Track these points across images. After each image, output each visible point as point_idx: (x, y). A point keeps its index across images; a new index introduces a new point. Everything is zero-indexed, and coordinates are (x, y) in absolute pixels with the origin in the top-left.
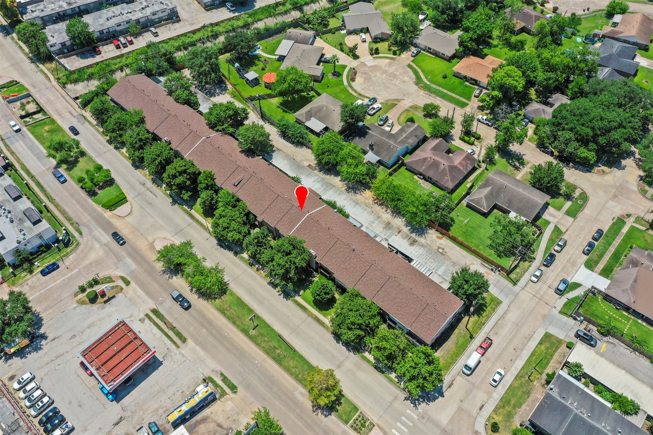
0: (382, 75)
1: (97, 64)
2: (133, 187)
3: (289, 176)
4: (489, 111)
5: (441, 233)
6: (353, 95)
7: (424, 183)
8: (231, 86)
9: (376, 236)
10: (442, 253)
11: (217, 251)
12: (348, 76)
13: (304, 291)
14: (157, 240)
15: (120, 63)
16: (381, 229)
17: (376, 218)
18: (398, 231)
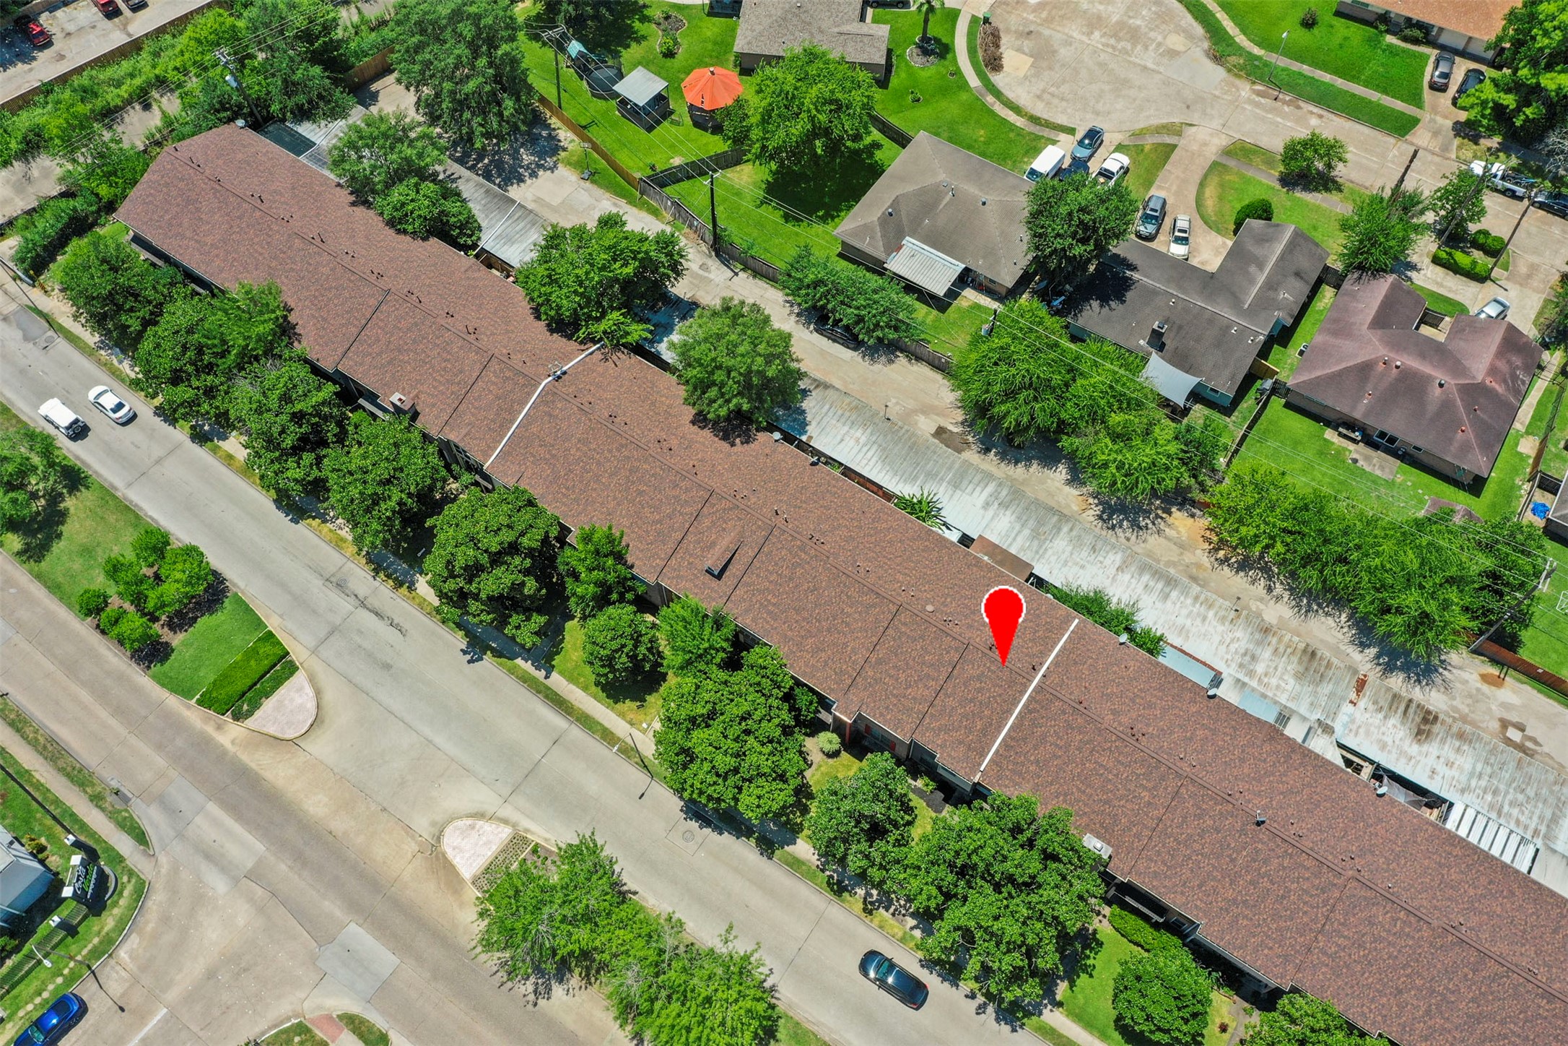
0: (1090, 34)
1: (46, 89)
2: (300, 602)
3: (888, 496)
4: (1495, 141)
5: (1494, 661)
6: (1012, 127)
7: (1367, 458)
8: (570, 135)
9: (1283, 718)
10: (1520, 748)
11: (692, 846)
12: (972, 51)
13: (1072, 985)
14: (448, 831)
15: (132, 76)
16: (1292, 681)
17: (1257, 636)
18: (1354, 683)
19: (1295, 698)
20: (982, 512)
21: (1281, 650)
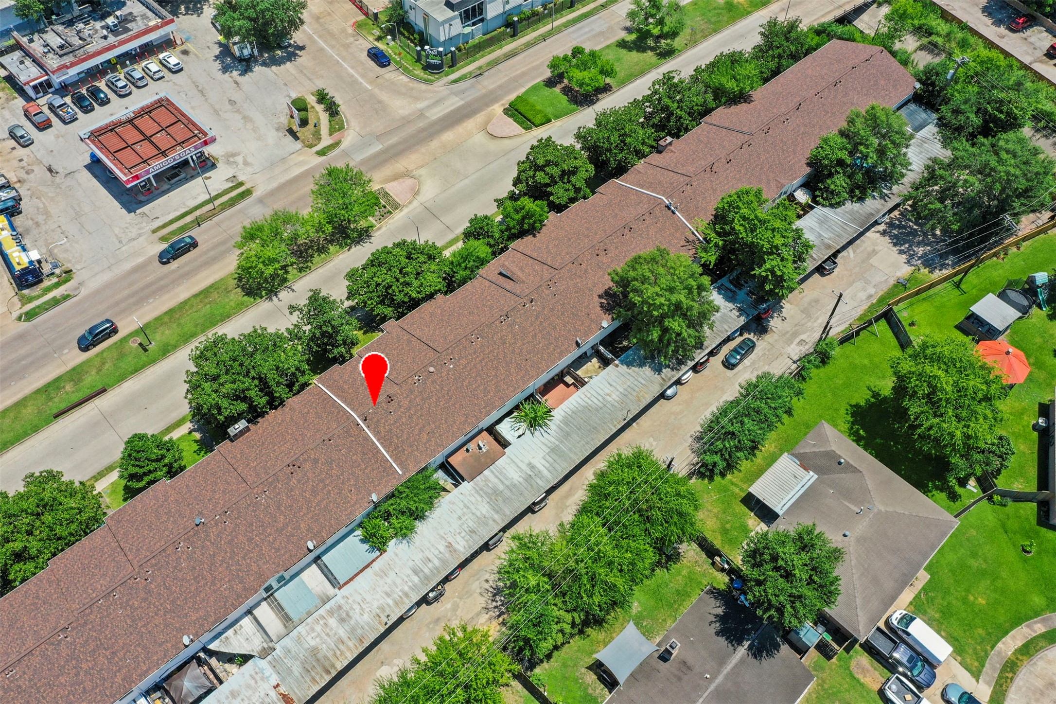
13: (197, 442)
14: (413, 180)
16: (313, 643)
17: (359, 631)
18: (292, 696)
19: (299, 640)
20: (527, 462)
21: (341, 647)
